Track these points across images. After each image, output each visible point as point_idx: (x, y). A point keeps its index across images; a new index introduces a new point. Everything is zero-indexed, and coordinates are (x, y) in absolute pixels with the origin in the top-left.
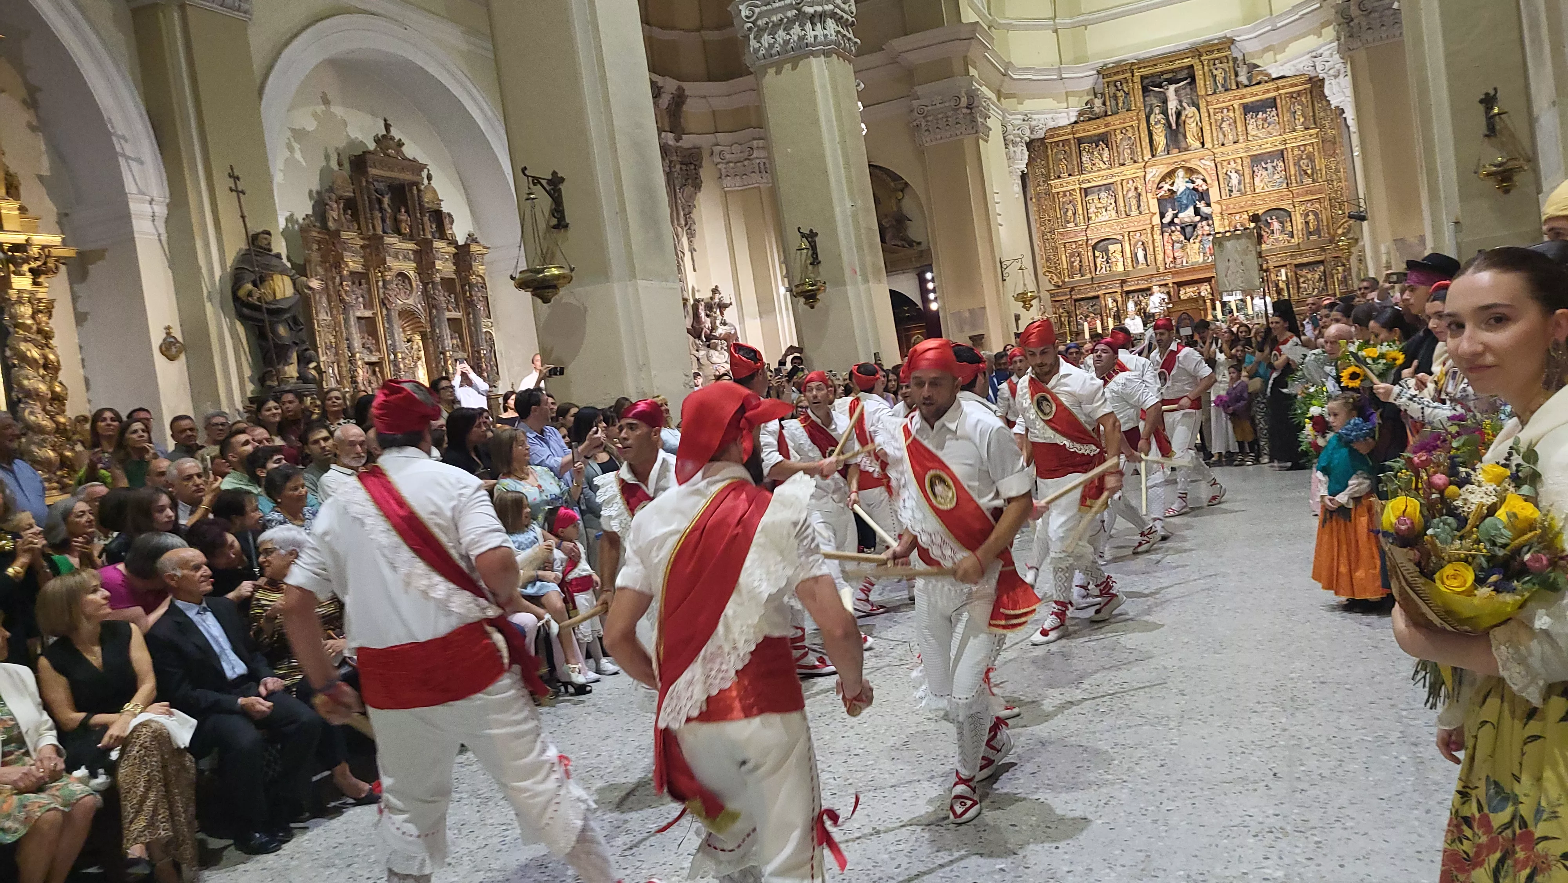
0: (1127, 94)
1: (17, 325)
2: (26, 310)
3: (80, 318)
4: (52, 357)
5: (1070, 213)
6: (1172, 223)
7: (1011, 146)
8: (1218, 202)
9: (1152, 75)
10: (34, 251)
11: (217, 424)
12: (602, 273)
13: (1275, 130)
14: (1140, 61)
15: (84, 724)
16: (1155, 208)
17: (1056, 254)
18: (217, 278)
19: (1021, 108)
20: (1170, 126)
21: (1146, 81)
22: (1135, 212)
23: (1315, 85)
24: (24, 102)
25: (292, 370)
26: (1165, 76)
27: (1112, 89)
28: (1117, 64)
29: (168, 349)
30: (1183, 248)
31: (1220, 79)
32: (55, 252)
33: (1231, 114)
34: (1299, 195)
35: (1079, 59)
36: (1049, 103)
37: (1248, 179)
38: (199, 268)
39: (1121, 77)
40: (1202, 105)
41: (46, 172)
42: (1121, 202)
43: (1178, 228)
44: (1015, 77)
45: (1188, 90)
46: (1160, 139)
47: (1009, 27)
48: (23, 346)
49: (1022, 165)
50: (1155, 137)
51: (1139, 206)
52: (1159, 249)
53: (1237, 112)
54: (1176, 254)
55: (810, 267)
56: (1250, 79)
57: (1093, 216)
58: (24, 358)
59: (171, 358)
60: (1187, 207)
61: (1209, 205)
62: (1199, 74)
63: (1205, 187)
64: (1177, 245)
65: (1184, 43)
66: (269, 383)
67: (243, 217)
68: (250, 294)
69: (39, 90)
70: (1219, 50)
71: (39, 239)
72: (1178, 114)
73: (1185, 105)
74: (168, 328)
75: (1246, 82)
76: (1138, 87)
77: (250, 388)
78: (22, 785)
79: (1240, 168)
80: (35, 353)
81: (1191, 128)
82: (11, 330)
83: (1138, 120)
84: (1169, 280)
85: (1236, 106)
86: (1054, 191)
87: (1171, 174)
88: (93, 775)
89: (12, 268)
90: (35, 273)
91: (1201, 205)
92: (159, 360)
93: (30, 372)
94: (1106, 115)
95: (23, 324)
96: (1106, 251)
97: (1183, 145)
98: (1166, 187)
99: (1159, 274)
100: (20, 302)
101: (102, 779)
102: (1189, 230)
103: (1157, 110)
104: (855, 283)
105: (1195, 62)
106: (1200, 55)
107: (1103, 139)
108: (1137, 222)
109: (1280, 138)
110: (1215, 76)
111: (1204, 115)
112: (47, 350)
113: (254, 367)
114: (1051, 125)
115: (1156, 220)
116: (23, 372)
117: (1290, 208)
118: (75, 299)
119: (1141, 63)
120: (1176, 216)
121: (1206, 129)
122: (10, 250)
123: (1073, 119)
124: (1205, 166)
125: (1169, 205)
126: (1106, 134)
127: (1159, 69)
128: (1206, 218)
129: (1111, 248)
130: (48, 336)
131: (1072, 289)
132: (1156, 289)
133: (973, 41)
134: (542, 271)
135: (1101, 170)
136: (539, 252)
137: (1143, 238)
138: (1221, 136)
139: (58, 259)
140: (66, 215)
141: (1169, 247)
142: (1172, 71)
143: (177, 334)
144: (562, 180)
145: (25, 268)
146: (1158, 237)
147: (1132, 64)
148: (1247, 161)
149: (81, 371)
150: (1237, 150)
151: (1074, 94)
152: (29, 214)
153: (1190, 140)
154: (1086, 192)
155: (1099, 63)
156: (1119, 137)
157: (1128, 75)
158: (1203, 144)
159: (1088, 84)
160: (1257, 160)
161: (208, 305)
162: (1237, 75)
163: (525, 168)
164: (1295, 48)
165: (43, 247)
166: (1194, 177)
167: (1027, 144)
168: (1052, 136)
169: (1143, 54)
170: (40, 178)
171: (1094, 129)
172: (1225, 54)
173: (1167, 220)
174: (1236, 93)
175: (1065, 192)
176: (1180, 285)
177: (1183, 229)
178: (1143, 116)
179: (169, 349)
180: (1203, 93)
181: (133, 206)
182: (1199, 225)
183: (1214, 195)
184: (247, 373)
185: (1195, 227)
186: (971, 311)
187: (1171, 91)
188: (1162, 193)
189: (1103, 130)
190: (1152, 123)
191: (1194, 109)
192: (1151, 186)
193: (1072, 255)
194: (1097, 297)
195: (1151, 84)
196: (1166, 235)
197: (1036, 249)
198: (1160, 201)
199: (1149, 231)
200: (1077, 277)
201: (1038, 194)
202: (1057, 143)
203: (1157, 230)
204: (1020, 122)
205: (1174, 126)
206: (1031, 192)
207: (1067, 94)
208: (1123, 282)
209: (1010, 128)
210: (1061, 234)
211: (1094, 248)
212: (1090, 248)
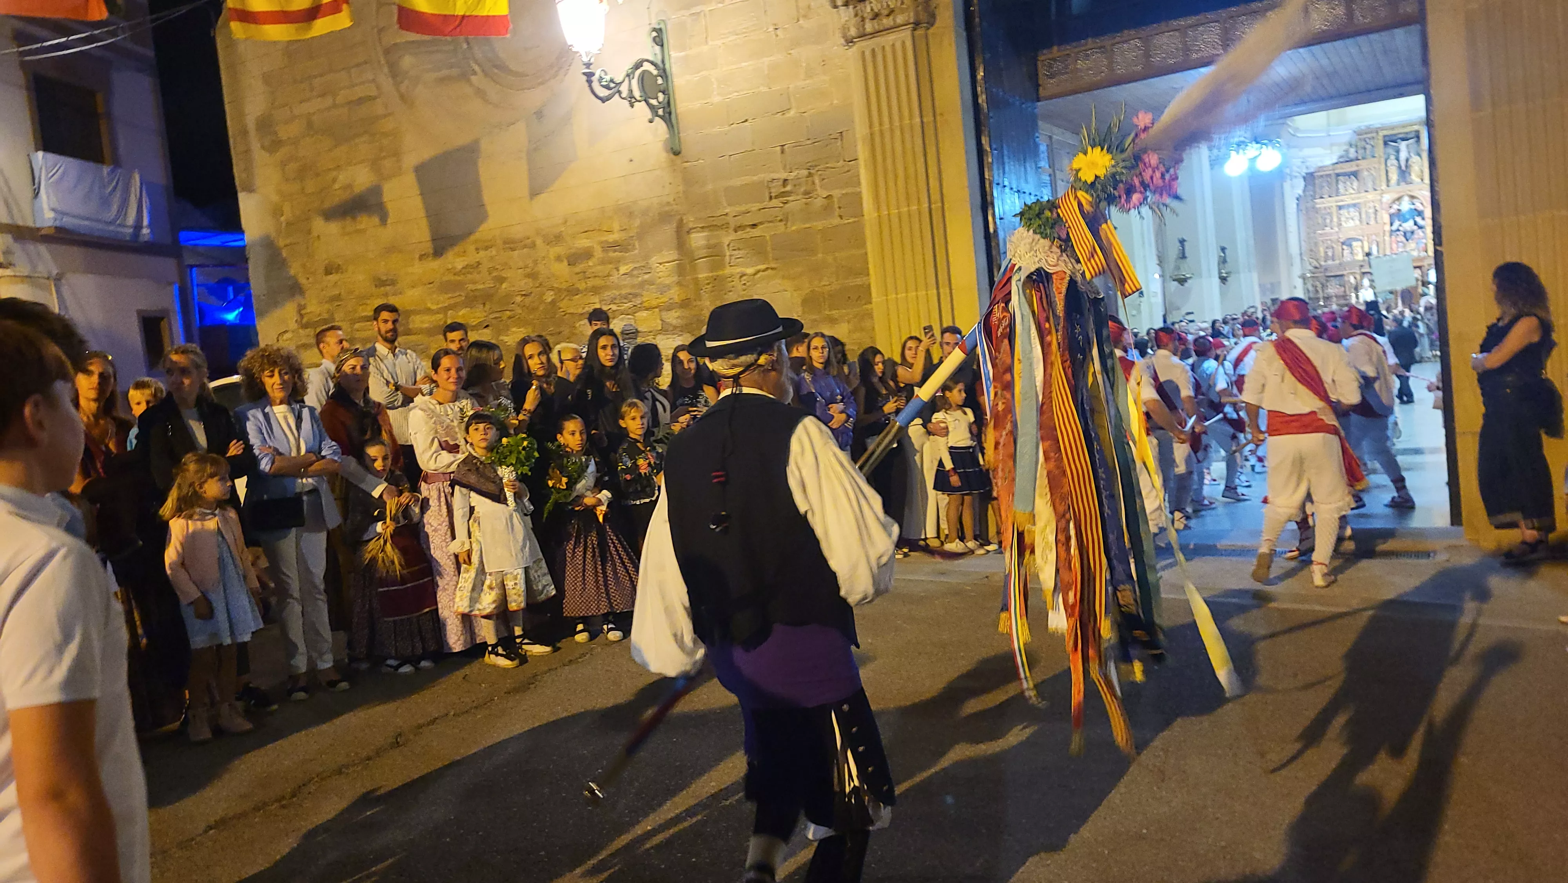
0: (1373, 147)
6: (1398, 230)
7: (1295, 181)
8: (1430, 217)
9: (1391, 135)
12: (1200, 276)
14: (1384, 126)
16: (1387, 219)
17: (1316, 247)
19: (1301, 154)
20: (1400, 167)
21: (1387, 139)
22: (1372, 222)
26: (1401, 136)
27: (1363, 143)
28: (1368, 127)
30: (1405, 246)
35: (1343, 123)
36: (1319, 151)
39: (1369, 136)
40: (1424, 156)
42: (1364, 216)
43: (1402, 233)
45: (1415, 145)
46: (1394, 176)
49: (1300, 191)
50: (1390, 174)
51: (1376, 218)
52: (1388, 246)
54: (1399, 250)
55: (1222, 265)
57: (1343, 223)
60: (1408, 220)
61: (1423, 219)
62: (1422, 136)
63: (1421, 208)
64: (1400, 244)
65: (1414, 116)
72: (1407, 160)
73: (1412, 155)
76: (1381, 142)
81: (1415, 169)
83: (1379, 163)
86: (1318, 206)
87: (1399, 199)
91: (1419, 220)
94: (1357, 159)
96: (1350, 246)
97: (1409, 180)
98: (1395, 207)
102: (1409, 235)
103: (1393, 157)
105: (1421, 128)
107: (1355, 174)
108: (1374, 228)
111: (1424, 161)
114: (1320, 164)
115: (1387, 228)
119: (1384, 129)
120: (1400, 225)
121: (1425, 170)
123: (1335, 161)
124: (1423, 194)
125: (1397, 219)
126: (1356, 171)
127: (1396, 131)
128: (1420, 227)
129: (1354, 244)
131: (1326, 269)
135: (1351, 194)
137: (1377, 238)
141: (1394, 246)
142: (1405, 133)
146: (1387, 238)
147: (1378, 128)
151: (1336, 145)
153: (1413, 177)
154: (1340, 208)
155: (1355, 126)
156: (1366, 173)
157: (1375, 135)
158: (1422, 180)
159: (1346, 139)
166: (1414, 201)
167: (1305, 178)
168: (1320, 172)
171: (1348, 168)
173: (1394, 227)
175: (1325, 208)
177: (1405, 233)
178: (1383, 160)
180: (1424, 147)
182: (1416, 232)
183: (1427, 213)
185: (1412, 232)
186: (1272, 284)
187: (1403, 145)
188: (1392, 211)
189: (1354, 169)
190: (1389, 164)
191: (1418, 158)
192: (1385, 206)
193: (1327, 248)
194: (1342, 276)
195: (1390, 140)
196: (1393, 237)
197: (1303, 243)
198: (1391, 216)
199: (1382, 234)
200: (1330, 262)
201: (1307, 208)
202: (1322, 176)
203: (1388, 234)
204: (1300, 164)
205: (1403, 168)
206: (1302, 207)
207: (1332, 145)
208: (1361, 266)
209: (1294, 168)
210: (1321, 234)
211: (1343, 244)
212: (1340, 244)
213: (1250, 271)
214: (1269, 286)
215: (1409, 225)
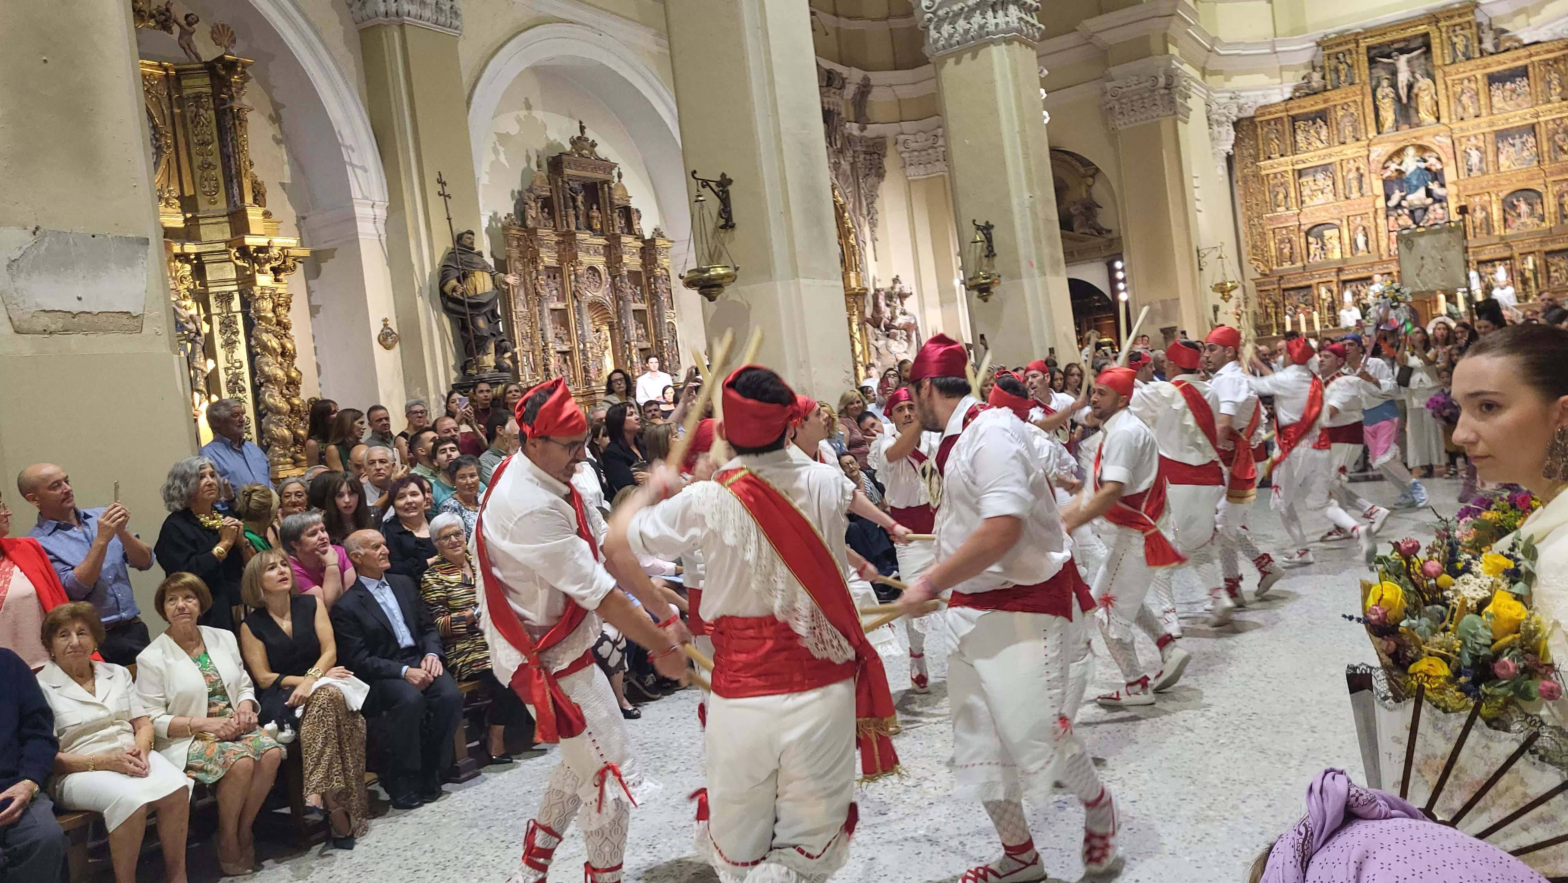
0: (1351, 67)
1: (259, 318)
2: (267, 305)
3: (314, 310)
4: (289, 346)
5: (1281, 196)
6: (1399, 206)
7: (1215, 127)
8: (1455, 183)
9: (1381, 45)
10: (274, 252)
11: (416, 412)
12: (766, 271)
13: (1526, 101)
14: (1367, 30)
15: (277, 683)
16: (1379, 188)
17: (1264, 240)
18: (427, 275)
19: (1228, 85)
20: (1398, 99)
21: (1373, 52)
22: (1355, 194)
24: (270, 117)
25: (489, 360)
26: (1396, 46)
27: (1334, 62)
28: (1340, 34)
29: (385, 340)
31: (1460, 47)
32: (293, 252)
33: (1473, 85)
34: (1552, 174)
35: (1297, 31)
36: (1261, 79)
37: (1491, 157)
38: (413, 265)
39: (1344, 48)
40: (1439, 75)
41: (287, 180)
42: (1340, 185)
43: (1406, 211)
44: (1222, 52)
45: (1422, 60)
46: (1388, 115)
48: (265, 337)
49: (1228, 147)
50: (1382, 112)
51: (1361, 188)
52: (1383, 235)
53: (1480, 84)
55: (985, 260)
56: (1496, 46)
57: (1307, 199)
58: (265, 347)
59: (388, 348)
60: (1417, 188)
61: (1443, 185)
62: (1435, 43)
63: (1439, 166)
65: (1421, 8)
66: (469, 371)
67: (449, 219)
68: (454, 290)
69: (283, 106)
70: (1460, 16)
71: (279, 241)
73: (1418, 76)
74: (385, 320)
75: (1491, 49)
76: (1364, 59)
77: (454, 375)
78: (222, 733)
79: (1481, 144)
80: (274, 343)
81: (1425, 100)
82: (256, 322)
83: (1363, 94)
85: (1479, 77)
86: (1263, 173)
87: (1399, 152)
88: (281, 729)
89: (257, 267)
90: (276, 271)
91: (1434, 186)
92: (377, 348)
93: (270, 359)
94: (1325, 90)
95: (265, 317)
96: (1321, 237)
97: (1415, 120)
98: (1393, 166)
99: (1381, 261)
100: (262, 297)
101: (288, 734)
102: (1418, 213)
103: (1385, 83)
104: (1032, 276)
105: (1431, 29)
106: (1437, 22)
107: (1322, 116)
108: (1358, 203)
109: (1533, 111)
110: (1454, 45)
111: (1441, 87)
112: (285, 340)
113: (458, 356)
114: (1262, 102)
115: (1381, 203)
116: (265, 360)
117: (1541, 189)
118: (310, 293)
119: (1368, 32)
120: (1404, 198)
121: (1443, 102)
122: (255, 251)
123: (1287, 96)
124: (1440, 142)
125: (1396, 187)
126: (1324, 110)
127: (1388, 39)
128: (1440, 200)
129: (1327, 233)
130: (286, 327)
131: (1281, 278)
132: (1377, 278)
133: (1175, 18)
134: (708, 270)
135: (1318, 149)
136: (706, 252)
137: (1365, 223)
138: (1460, 110)
139: (295, 259)
140: (304, 218)
141: (1394, 233)
142: (1405, 40)
143: (393, 325)
144: (730, 181)
145: (267, 267)
146: (1381, 221)
147: (1358, 34)
148: (1490, 138)
149: (314, 358)
150: (1478, 126)
151: (1289, 68)
152: (273, 218)
153: (1423, 115)
154: (1300, 173)
155: (1318, 34)
156: (1340, 113)
157: (1352, 46)
158: (1438, 119)
159: (1305, 57)
160: (1502, 135)
161: (419, 300)
162: (1480, 41)
163: (695, 172)
165: (282, 249)
166: (1426, 156)
167: (1234, 124)
168: (1263, 115)
169: (1370, 22)
170: (283, 185)
171: (1311, 105)
172: (1467, 19)
173: (1393, 202)
174: (1479, 62)
175: (1275, 174)
177: (1412, 212)
178: (1368, 90)
179: (387, 339)
180: (1440, 63)
181: (358, 210)
182: (1431, 208)
183: (1450, 175)
184: (452, 362)
185: (1426, 209)
186: (1163, 302)
187: (1402, 62)
188: (1388, 173)
189: (1321, 106)
190: (1379, 96)
191: (1428, 81)
192: (1376, 166)
193: (1282, 241)
194: (1309, 287)
195: (1379, 55)
196: (1392, 219)
198: (1385, 182)
199: (1371, 215)
200: (1287, 265)
201: (1245, 177)
202: (1268, 122)
203: (1381, 214)
204: (1227, 101)
205: (1405, 100)
206: (1237, 174)
207: (1282, 69)
208: (1340, 270)
209: (1214, 107)
210: (1270, 219)
211: (1308, 233)
212: (1302, 234)
213: (1044, 274)
214: (1158, 306)
215: (1418, 197)
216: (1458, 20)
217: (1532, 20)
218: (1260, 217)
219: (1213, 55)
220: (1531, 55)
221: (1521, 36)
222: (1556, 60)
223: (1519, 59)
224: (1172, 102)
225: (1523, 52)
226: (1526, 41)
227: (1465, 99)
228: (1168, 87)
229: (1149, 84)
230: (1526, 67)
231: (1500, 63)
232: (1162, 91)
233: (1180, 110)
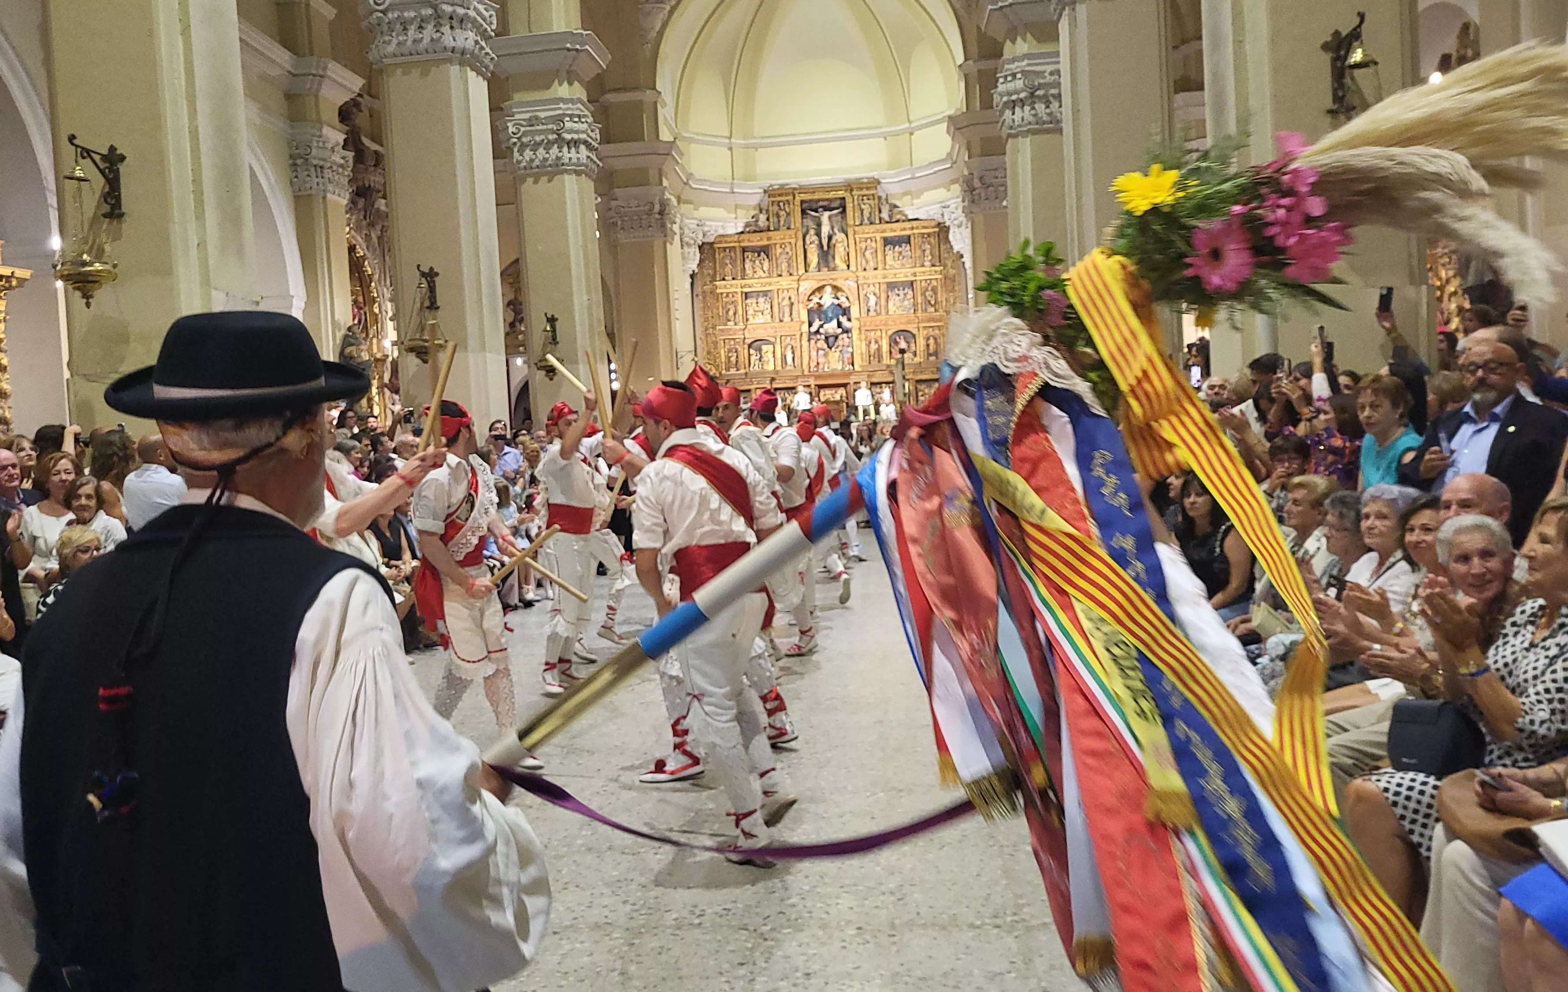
0: (788, 214)
5: (731, 313)
6: (817, 332)
7: (686, 248)
8: (858, 319)
9: (811, 201)
13: (908, 262)
14: (801, 187)
16: (804, 317)
17: (716, 348)
19: (696, 214)
20: (822, 247)
21: (805, 205)
22: (787, 319)
23: (943, 230)
26: (821, 203)
27: (776, 208)
28: (782, 186)
30: (826, 355)
31: (866, 214)
33: (874, 245)
34: (923, 321)
35: (749, 177)
36: (720, 212)
37: (883, 302)
39: (784, 198)
40: (850, 232)
42: (776, 309)
43: (823, 337)
44: (694, 186)
45: (839, 218)
46: (813, 258)
47: (691, 140)
49: (693, 266)
50: (809, 255)
51: (791, 314)
52: (806, 354)
53: (879, 244)
54: (820, 360)
55: (550, 346)
56: (891, 217)
57: (750, 318)
60: (831, 319)
61: (849, 320)
62: (849, 206)
63: (847, 304)
64: (821, 352)
65: (839, 178)
70: (867, 189)
72: (830, 238)
73: (836, 230)
75: (887, 219)
76: (798, 209)
79: (877, 291)
81: (840, 251)
83: (796, 237)
84: (812, 382)
85: (878, 239)
86: (719, 291)
87: (820, 289)
91: (843, 319)
94: (769, 230)
96: (760, 350)
97: (832, 265)
98: (815, 299)
99: (803, 376)
102: (831, 340)
103: (812, 232)
105: (847, 195)
106: (852, 190)
107: (765, 251)
108: (788, 326)
109: (912, 271)
110: (862, 211)
111: (852, 242)
114: (721, 232)
115: (805, 327)
117: (915, 331)
119: (802, 189)
120: (821, 326)
121: (852, 254)
123: (740, 230)
124: (848, 285)
125: (816, 316)
126: (767, 246)
127: (816, 196)
128: (847, 331)
129: (765, 348)
132: (800, 388)
133: (668, 157)
135: (761, 277)
137: (793, 343)
138: (864, 262)
141: (814, 353)
142: (827, 200)
146: (805, 343)
147: (795, 189)
148: (884, 287)
150: (876, 277)
151: (743, 207)
153: (838, 262)
154: (747, 295)
155: (766, 184)
156: (779, 251)
157: (790, 198)
158: (848, 266)
159: (755, 200)
160: (891, 286)
162: (880, 212)
164: (928, 196)
166: (839, 294)
167: (700, 247)
168: (720, 242)
171: (757, 241)
172: (872, 192)
173: (814, 329)
174: (878, 227)
175: (728, 294)
176: (821, 387)
177: (827, 338)
178: (800, 235)
180: (852, 223)
182: (840, 337)
183: (854, 312)
185: (836, 337)
187: (825, 217)
188: (811, 305)
189: (765, 242)
190: (808, 242)
191: (843, 235)
192: (803, 298)
193: (730, 351)
194: (749, 391)
195: (809, 208)
196: (813, 342)
197: (698, 342)
198: (810, 311)
199: (798, 337)
200: (733, 371)
201: (704, 292)
202: (725, 249)
203: (805, 337)
204: (695, 226)
205: (825, 248)
206: (698, 289)
207: (736, 207)
208: (773, 379)
209: (686, 231)
210: (722, 330)
211: (750, 346)
212: (746, 346)
215: (831, 327)
216: (865, 192)
217: (915, 201)
218: (714, 328)
219: (687, 187)
220: (912, 228)
221: (907, 212)
222: (929, 235)
223: (904, 229)
224: (663, 226)
225: (907, 225)
226: (910, 217)
227: (868, 253)
228: (661, 213)
229: (647, 208)
230: (909, 237)
231: (893, 230)
232: (657, 216)
233: (669, 232)
